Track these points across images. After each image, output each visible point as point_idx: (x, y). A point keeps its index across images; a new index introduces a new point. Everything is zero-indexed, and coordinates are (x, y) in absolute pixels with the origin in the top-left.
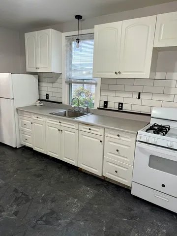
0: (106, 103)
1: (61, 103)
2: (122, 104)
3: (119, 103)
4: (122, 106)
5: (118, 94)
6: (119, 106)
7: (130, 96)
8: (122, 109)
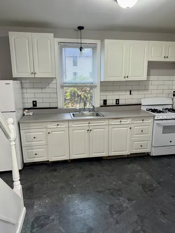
0: (105, 101)
1: (57, 108)
2: (118, 100)
3: (117, 100)
4: (119, 102)
5: (115, 93)
6: (116, 102)
7: (124, 93)
8: (119, 103)
